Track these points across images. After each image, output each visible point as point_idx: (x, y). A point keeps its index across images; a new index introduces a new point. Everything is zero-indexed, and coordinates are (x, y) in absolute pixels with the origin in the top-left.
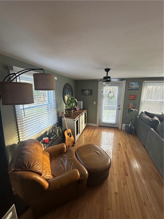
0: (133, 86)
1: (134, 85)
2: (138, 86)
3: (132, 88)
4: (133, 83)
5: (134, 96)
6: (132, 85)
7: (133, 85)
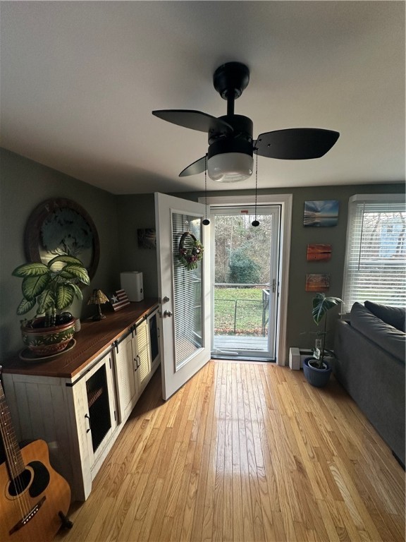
0: (317, 214)
1: (323, 210)
2: (336, 214)
3: (316, 221)
4: (319, 204)
5: (324, 248)
6: (317, 211)
7: (319, 209)
